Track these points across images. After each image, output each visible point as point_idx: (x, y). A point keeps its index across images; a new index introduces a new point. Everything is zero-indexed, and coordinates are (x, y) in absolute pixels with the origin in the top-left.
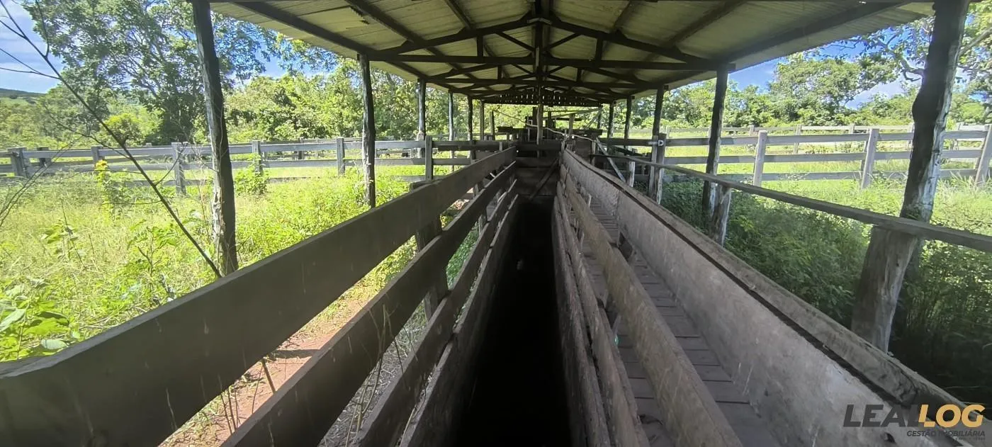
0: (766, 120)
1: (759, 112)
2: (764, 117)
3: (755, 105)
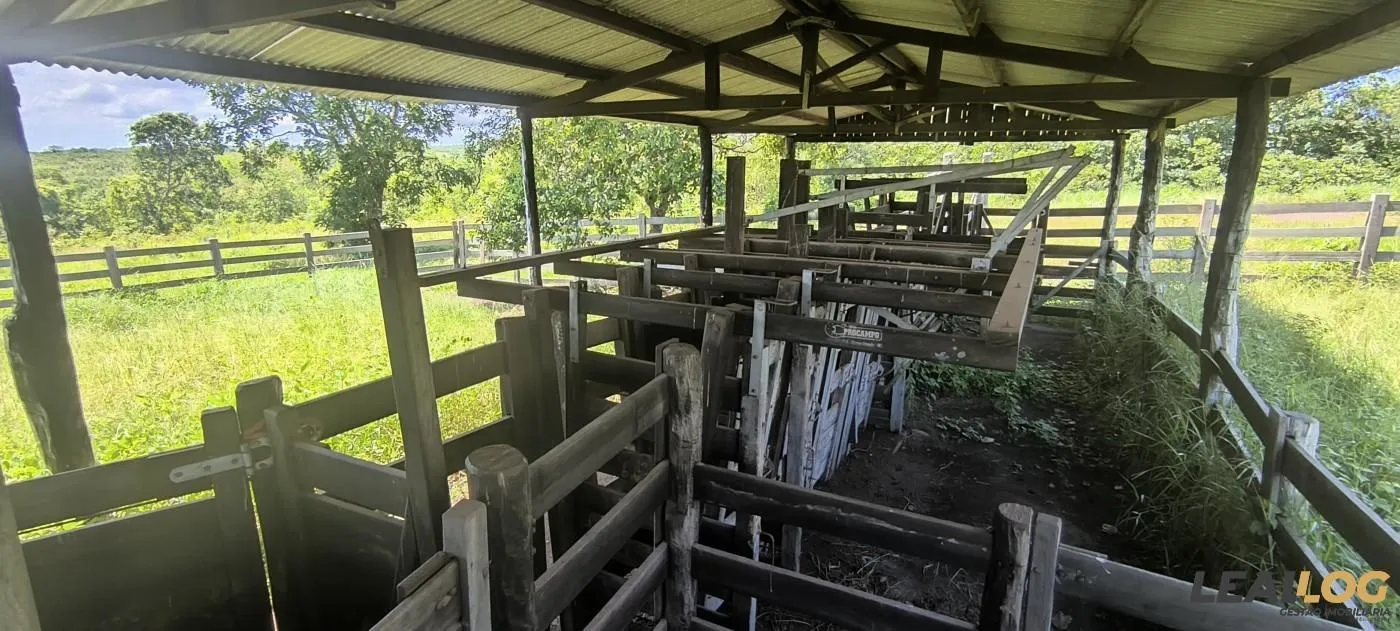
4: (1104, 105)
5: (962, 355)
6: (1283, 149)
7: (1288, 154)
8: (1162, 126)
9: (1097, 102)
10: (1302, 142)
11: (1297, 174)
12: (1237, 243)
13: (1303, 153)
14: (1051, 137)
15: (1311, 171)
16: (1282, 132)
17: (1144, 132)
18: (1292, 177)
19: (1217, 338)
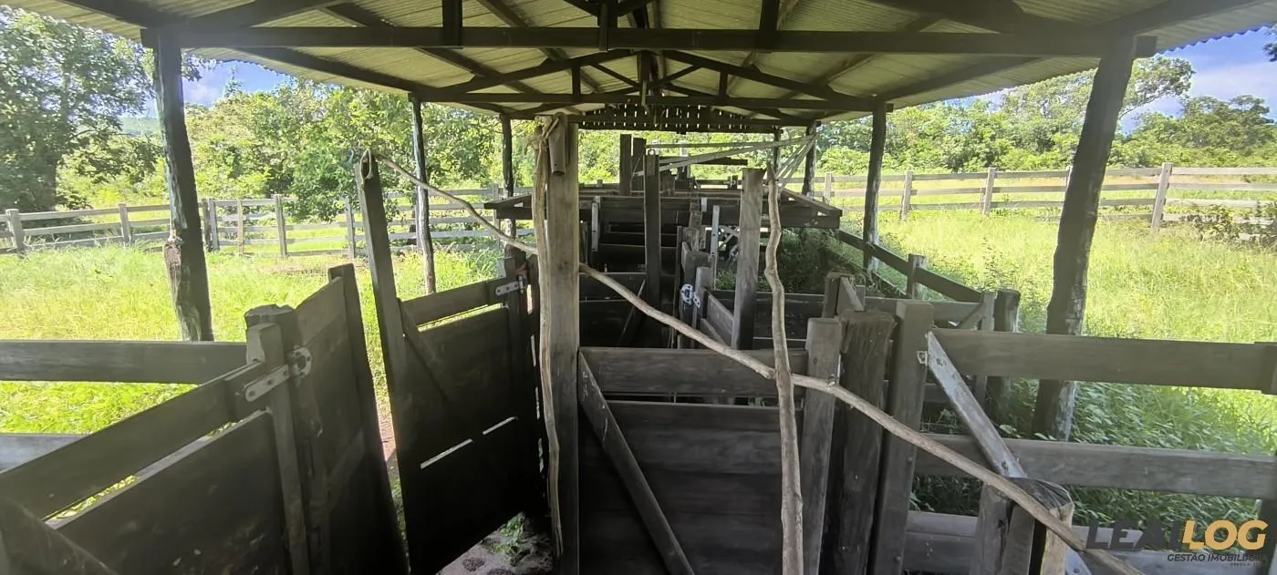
0: (1004, 151)
1: (993, 138)
2: (1001, 147)
3: (988, 128)
4: (783, 111)
5: (816, 223)
6: (842, 145)
7: (846, 149)
8: (814, 126)
9: (780, 109)
10: (852, 141)
11: (852, 162)
12: (877, 187)
13: (854, 148)
14: (736, 130)
15: (859, 161)
16: (841, 134)
17: (805, 128)
18: (849, 164)
19: (871, 236)
